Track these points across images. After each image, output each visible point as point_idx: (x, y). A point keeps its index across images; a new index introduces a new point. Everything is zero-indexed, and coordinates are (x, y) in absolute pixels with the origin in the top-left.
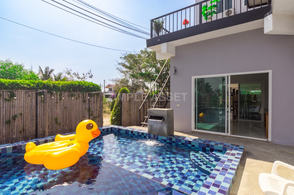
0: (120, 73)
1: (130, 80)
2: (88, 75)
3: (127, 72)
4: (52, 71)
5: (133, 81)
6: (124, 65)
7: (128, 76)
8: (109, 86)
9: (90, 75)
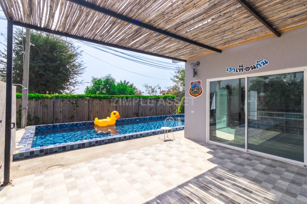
0: (173, 82)
1: (181, 88)
2: (157, 87)
3: (179, 81)
4: (128, 83)
5: (183, 88)
6: (177, 77)
7: (179, 84)
8: (163, 91)
9: (159, 87)
